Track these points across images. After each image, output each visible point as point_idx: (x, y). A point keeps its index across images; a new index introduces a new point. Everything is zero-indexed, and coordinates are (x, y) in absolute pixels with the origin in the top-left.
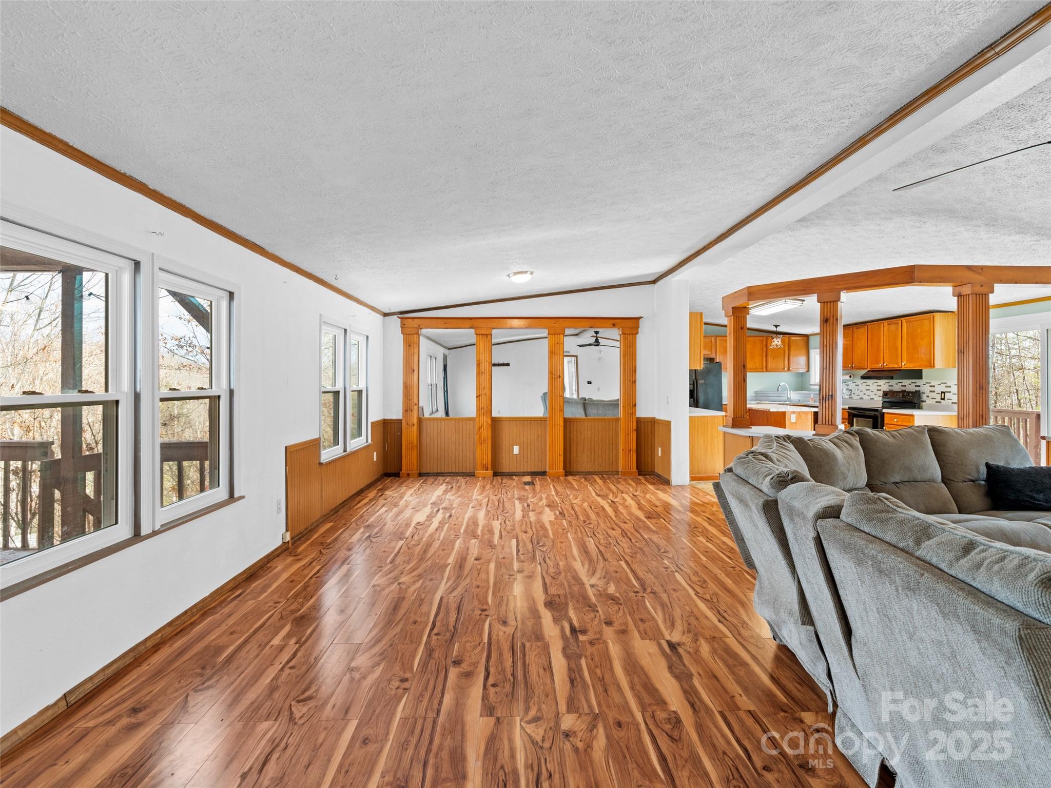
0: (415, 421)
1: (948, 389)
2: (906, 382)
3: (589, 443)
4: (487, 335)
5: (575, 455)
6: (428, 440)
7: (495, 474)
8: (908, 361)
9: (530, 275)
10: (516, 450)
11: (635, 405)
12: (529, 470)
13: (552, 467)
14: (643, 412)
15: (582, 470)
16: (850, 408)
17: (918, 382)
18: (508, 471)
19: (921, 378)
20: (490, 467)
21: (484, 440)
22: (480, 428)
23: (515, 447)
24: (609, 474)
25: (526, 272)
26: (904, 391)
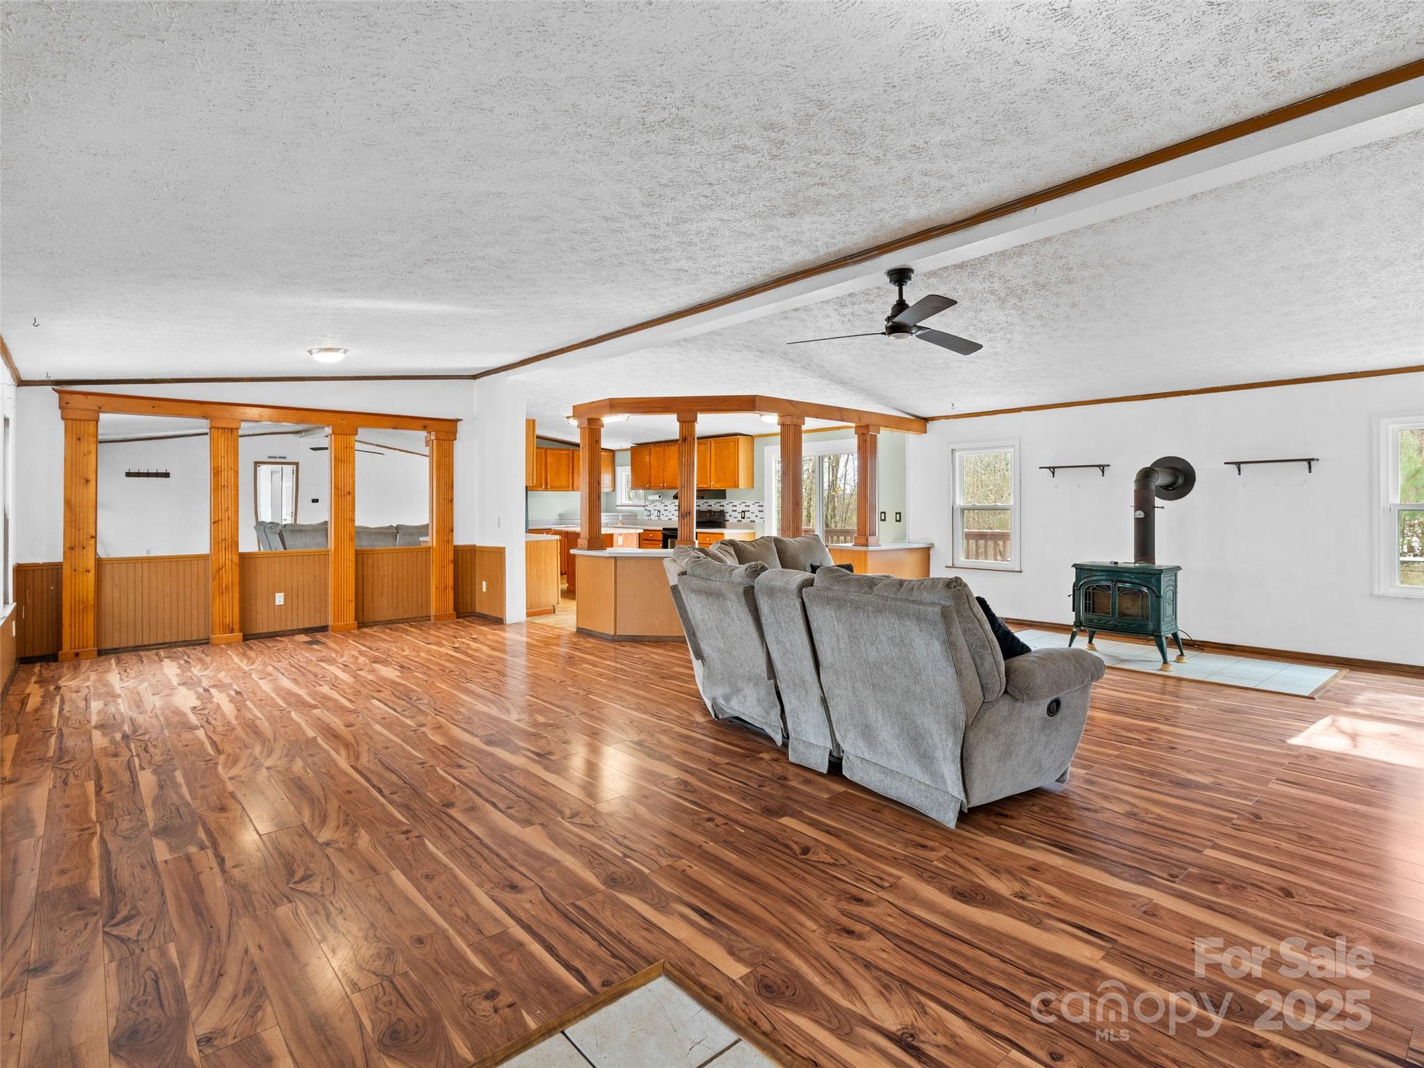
0: (91, 564)
1: (747, 509)
2: (712, 502)
3: (390, 582)
4: (232, 430)
5: (370, 600)
6: (116, 594)
7: (247, 638)
8: (717, 481)
9: (343, 355)
10: (280, 599)
11: (452, 530)
12: (301, 627)
13: (337, 617)
14: (461, 539)
15: (381, 619)
16: (664, 529)
17: (723, 502)
18: (266, 631)
19: (724, 497)
20: (237, 627)
21: (227, 587)
22: (219, 570)
23: (277, 595)
24: (419, 620)
25: (338, 350)
26: (710, 511)
